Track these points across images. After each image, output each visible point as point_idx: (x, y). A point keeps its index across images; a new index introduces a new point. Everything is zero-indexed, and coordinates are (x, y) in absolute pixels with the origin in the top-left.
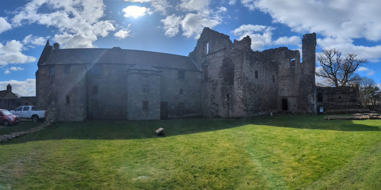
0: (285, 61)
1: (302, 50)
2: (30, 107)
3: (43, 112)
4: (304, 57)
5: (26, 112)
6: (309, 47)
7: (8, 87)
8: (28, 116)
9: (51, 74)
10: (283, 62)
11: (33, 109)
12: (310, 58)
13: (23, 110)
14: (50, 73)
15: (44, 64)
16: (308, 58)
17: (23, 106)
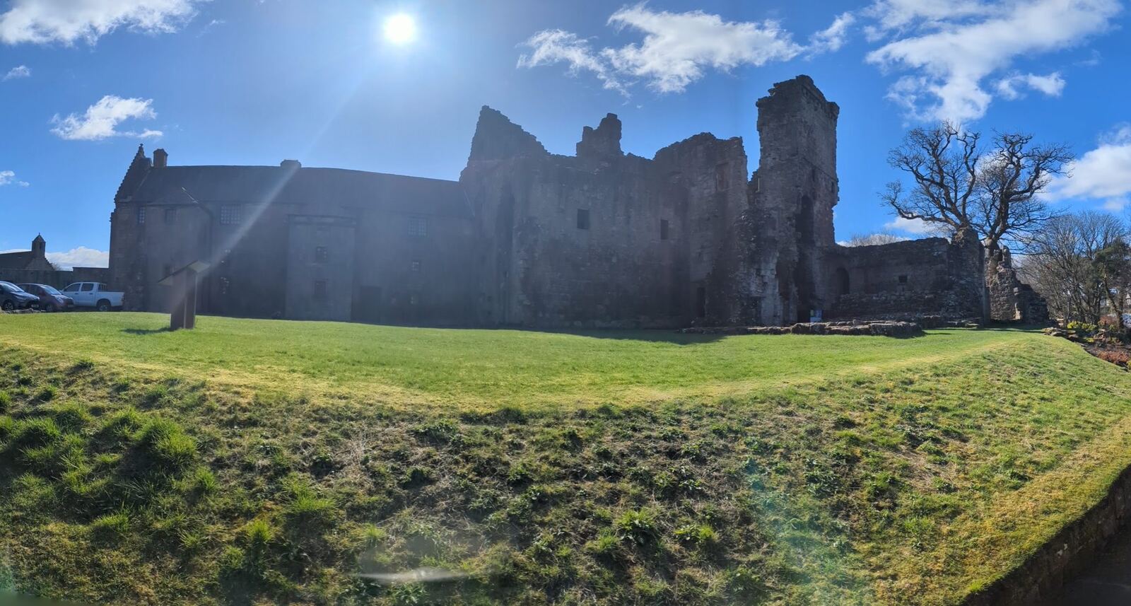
0: (705, 175)
1: (760, 135)
2: (96, 284)
3: (121, 295)
4: (767, 154)
5: (86, 293)
6: (785, 122)
7: (34, 243)
8: (90, 302)
9: (140, 221)
10: (700, 178)
11: (100, 289)
12: (788, 157)
13: (82, 290)
14: (139, 219)
15: (129, 198)
16: (780, 156)
17: (82, 283)
